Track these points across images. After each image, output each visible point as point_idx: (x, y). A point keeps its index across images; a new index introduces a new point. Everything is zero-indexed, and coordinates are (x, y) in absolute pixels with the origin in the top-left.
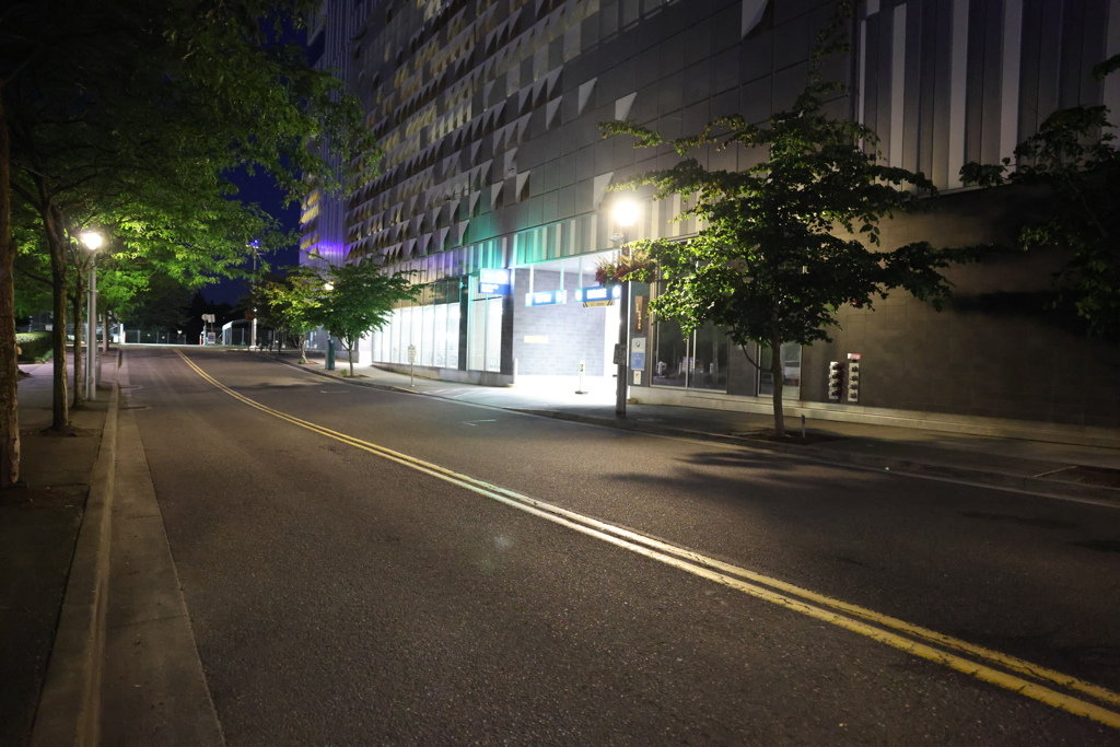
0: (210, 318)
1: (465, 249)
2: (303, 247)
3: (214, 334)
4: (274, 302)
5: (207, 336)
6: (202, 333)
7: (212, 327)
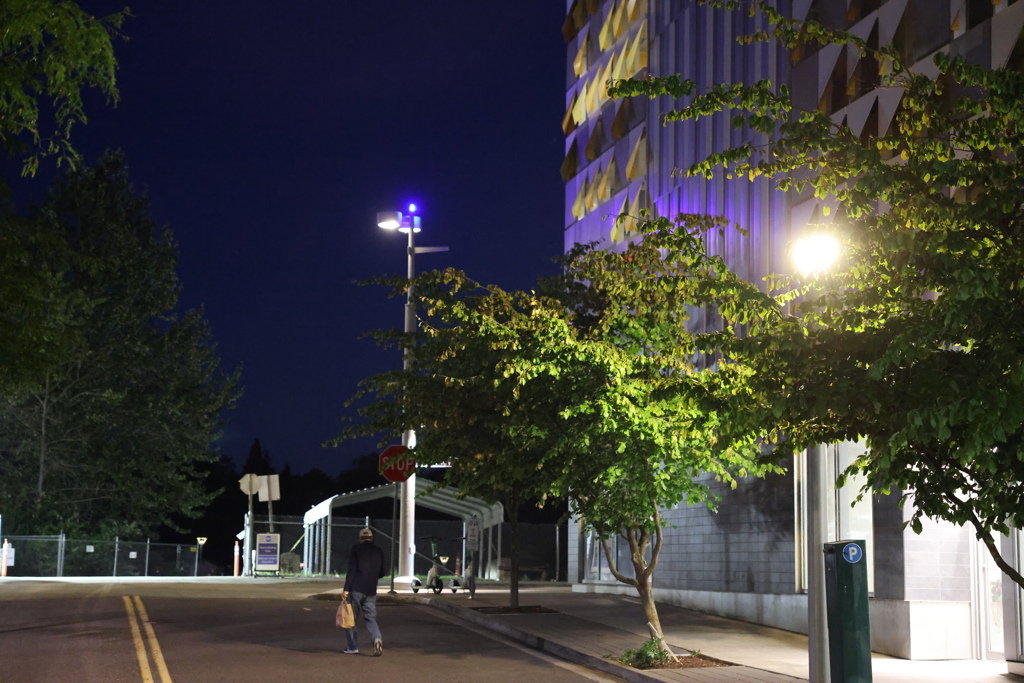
0: (264, 487)
3: (276, 538)
5: (253, 547)
6: (240, 536)
7: (270, 516)
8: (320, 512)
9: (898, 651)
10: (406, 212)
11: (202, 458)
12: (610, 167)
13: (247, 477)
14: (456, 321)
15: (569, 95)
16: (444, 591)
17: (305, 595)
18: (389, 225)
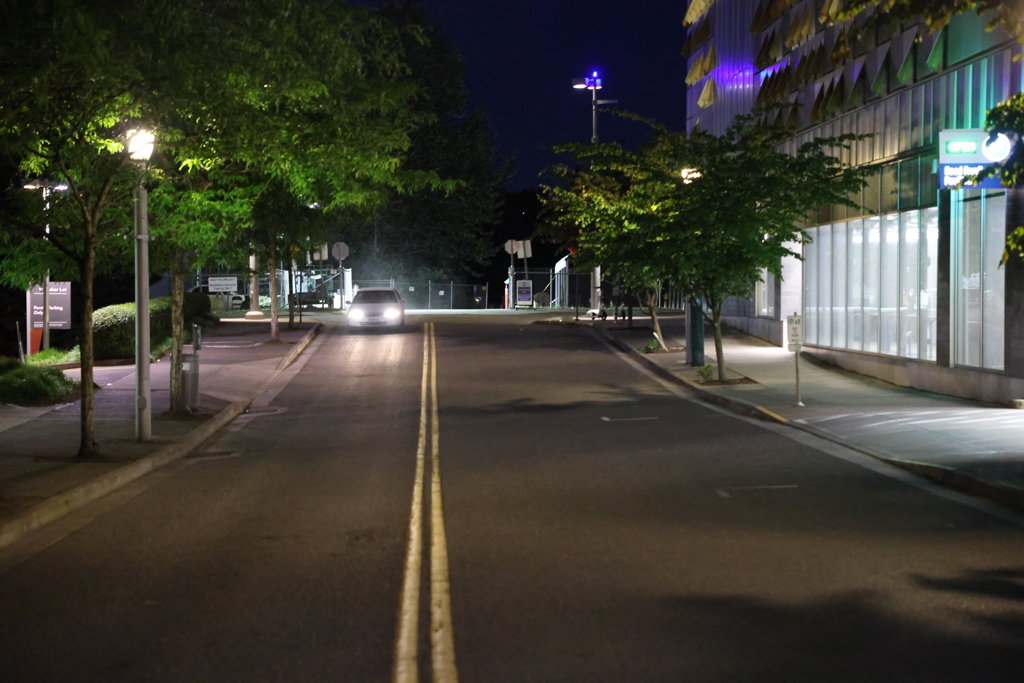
0: (521, 249)
1: (943, 79)
2: (691, 80)
3: (530, 283)
5: (515, 289)
6: (507, 282)
7: (526, 268)
10: (590, 77)
13: (510, 241)
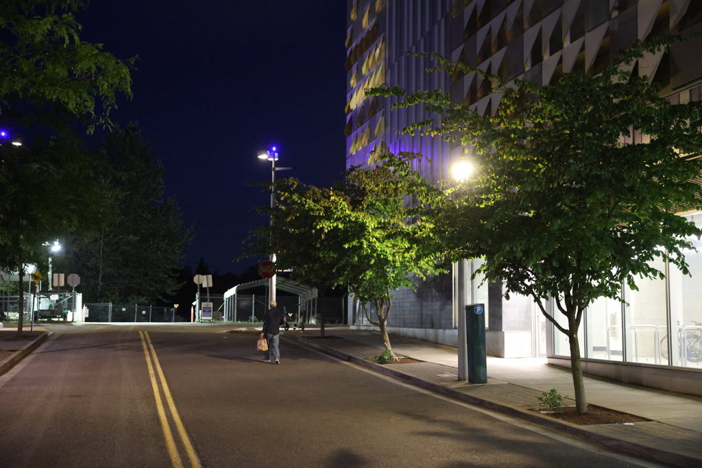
0: (205, 281)
3: (211, 305)
4: (327, 225)
5: (200, 309)
6: (194, 304)
7: (208, 294)
8: (231, 292)
9: (498, 354)
10: (271, 151)
11: (175, 267)
12: (367, 130)
13: (197, 276)
14: (294, 203)
15: (348, 95)
16: (290, 329)
17: (224, 331)
18: (263, 157)
